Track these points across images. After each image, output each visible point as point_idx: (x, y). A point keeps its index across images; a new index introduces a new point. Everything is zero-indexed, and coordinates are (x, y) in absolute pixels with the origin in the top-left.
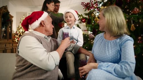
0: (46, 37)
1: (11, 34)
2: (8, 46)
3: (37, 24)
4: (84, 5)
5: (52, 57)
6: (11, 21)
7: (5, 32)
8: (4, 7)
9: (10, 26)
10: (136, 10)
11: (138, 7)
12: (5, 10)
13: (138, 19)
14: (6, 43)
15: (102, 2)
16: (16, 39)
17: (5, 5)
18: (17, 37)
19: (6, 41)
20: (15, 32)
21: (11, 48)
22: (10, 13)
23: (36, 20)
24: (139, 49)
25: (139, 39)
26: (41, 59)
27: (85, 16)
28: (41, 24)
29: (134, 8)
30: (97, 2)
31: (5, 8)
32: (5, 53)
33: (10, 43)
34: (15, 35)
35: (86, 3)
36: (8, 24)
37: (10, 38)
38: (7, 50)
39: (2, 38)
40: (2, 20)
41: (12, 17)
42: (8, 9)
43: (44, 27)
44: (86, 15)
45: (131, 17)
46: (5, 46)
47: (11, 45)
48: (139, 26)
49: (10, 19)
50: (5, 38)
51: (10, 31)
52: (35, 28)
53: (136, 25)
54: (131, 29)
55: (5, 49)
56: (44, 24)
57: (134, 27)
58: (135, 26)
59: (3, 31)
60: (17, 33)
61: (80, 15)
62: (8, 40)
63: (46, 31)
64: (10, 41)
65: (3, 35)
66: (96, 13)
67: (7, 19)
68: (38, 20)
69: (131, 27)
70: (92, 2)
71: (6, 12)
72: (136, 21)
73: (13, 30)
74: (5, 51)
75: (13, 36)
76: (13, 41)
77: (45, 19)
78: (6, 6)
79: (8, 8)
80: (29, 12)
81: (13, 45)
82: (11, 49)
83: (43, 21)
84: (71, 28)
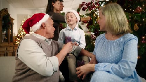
0: (47, 39)
1: (12, 36)
2: (9, 49)
3: (37, 26)
4: (85, 5)
5: (51, 62)
6: (12, 24)
7: (6, 35)
8: (4, 10)
9: (11, 29)
10: (139, 8)
11: (141, 6)
12: (5, 13)
13: (142, 18)
14: (7, 47)
15: (104, 1)
16: (17, 42)
17: (5, 8)
18: (18, 40)
19: (7, 44)
20: (16, 35)
21: (12, 51)
22: (10, 16)
23: (37, 23)
24: (144, 49)
25: (143, 39)
26: (39, 64)
27: (87, 17)
28: (42, 26)
29: (137, 7)
30: (98, 2)
31: (6, 10)
32: (6, 56)
33: (11, 46)
34: (16, 38)
35: (87, 3)
36: (9, 27)
37: (11, 41)
38: (8, 53)
39: (3, 42)
40: (3, 22)
41: (13, 20)
42: (9, 12)
43: (45, 30)
44: (87, 15)
45: (134, 16)
46: (6, 49)
47: (12, 48)
48: (142, 26)
49: (11, 22)
50: (6, 41)
51: (11, 34)
52: (36, 31)
53: (140, 24)
54: (135, 29)
55: (6, 52)
56: (45, 26)
57: (137, 27)
58: (139, 26)
59: (4, 34)
60: (18, 36)
61: (82, 15)
62: (9, 44)
63: (47, 33)
64: (12, 44)
65: (4, 38)
66: (97, 13)
67: (8, 22)
68: (38, 22)
69: (135, 27)
70: (93, 2)
71: (6, 14)
72: (140, 20)
73: (14, 33)
74: (6, 55)
75: (14, 39)
76: (14, 45)
77: (46, 21)
78: (7, 8)
79: (8, 10)
80: (30, 14)
81: (14, 48)
82: (13, 53)
83: (44, 23)
84: (73, 30)
